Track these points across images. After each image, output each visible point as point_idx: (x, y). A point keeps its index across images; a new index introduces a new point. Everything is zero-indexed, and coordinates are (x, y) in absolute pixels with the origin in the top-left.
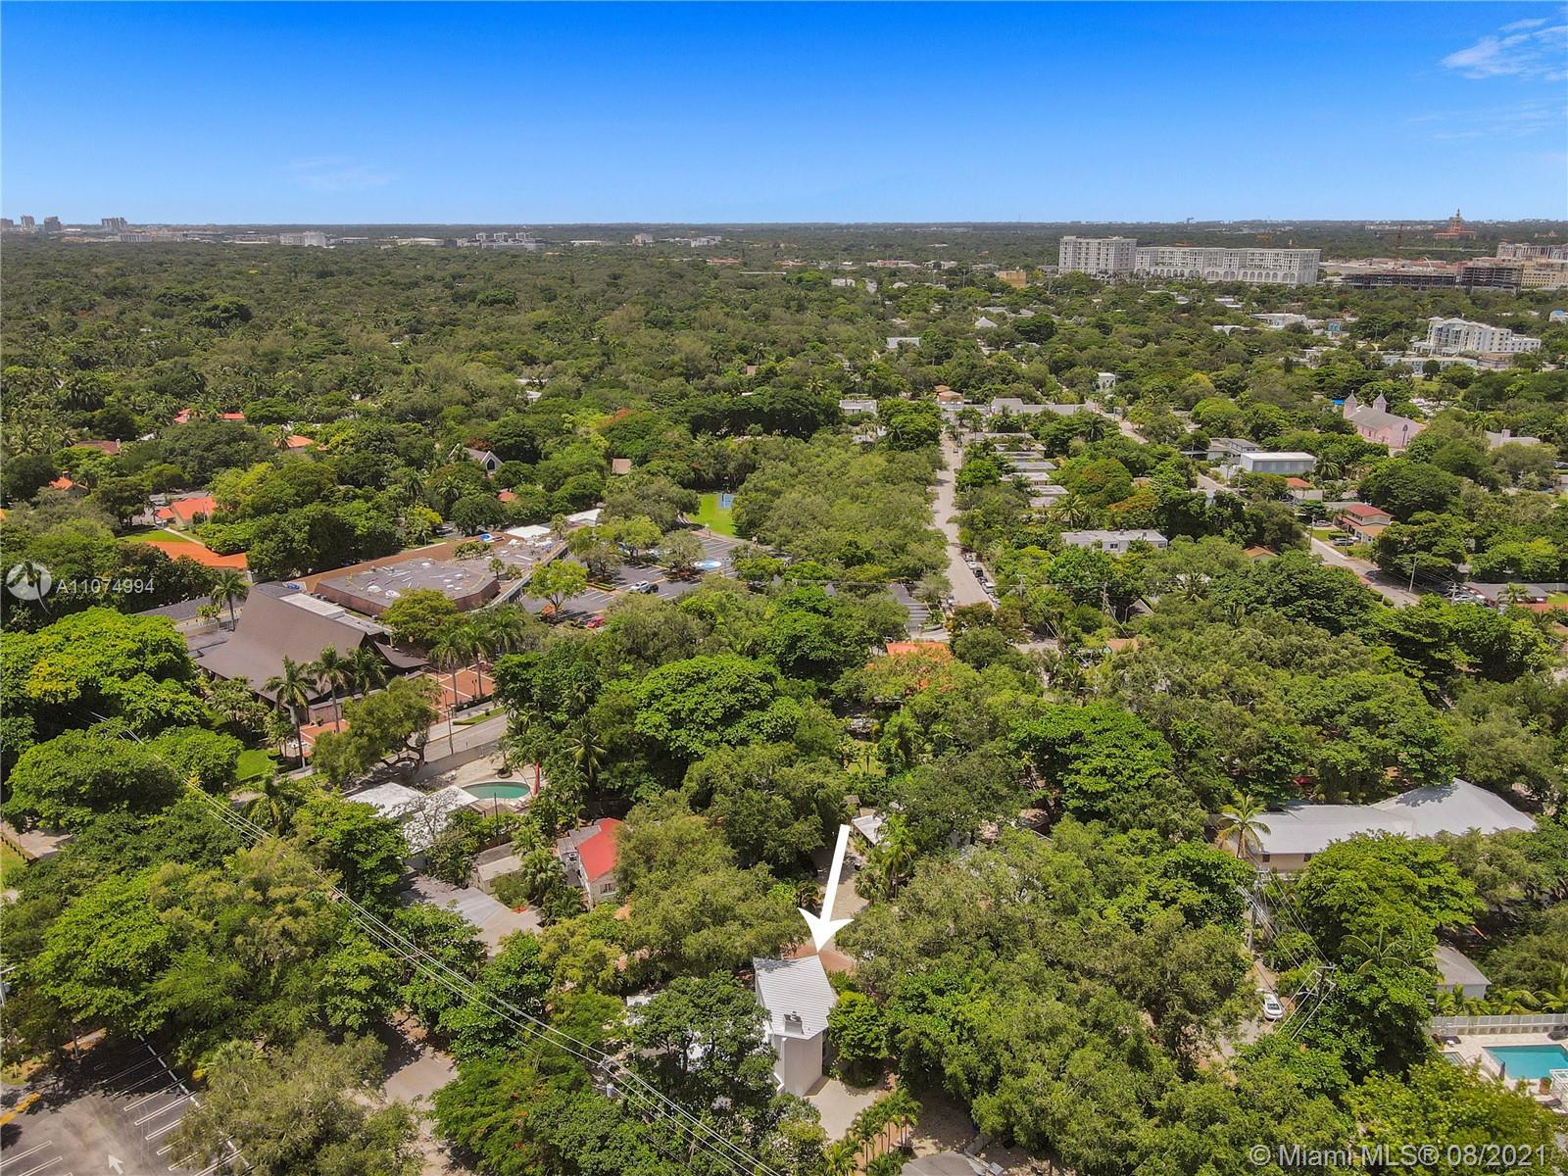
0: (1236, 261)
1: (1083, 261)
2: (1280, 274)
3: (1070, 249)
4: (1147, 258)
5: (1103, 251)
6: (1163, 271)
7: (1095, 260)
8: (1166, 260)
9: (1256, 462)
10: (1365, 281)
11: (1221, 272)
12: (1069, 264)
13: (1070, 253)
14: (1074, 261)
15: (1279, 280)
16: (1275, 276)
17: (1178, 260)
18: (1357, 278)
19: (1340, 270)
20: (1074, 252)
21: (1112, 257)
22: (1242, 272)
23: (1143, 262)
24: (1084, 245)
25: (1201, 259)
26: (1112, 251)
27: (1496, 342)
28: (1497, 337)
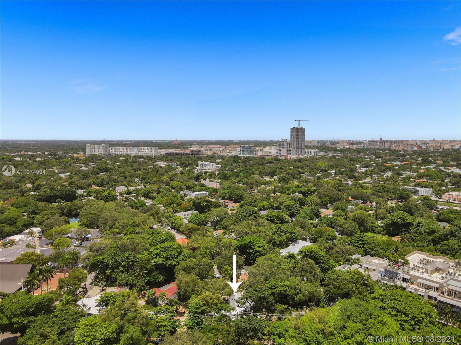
0: (137, 150)
1: (93, 151)
2: (149, 153)
3: (89, 147)
4: (113, 150)
5: (100, 148)
6: (118, 153)
7: (98, 151)
8: (118, 150)
9: (196, 194)
10: (170, 154)
11: (134, 153)
12: (89, 152)
13: (89, 149)
14: (91, 151)
15: (149, 155)
16: (148, 153)
17: (121, 150)
18: (168, 154)
19: (163, 152)
20: (91, 148)
21: (102, 150)
22: (139, 153)
23: (112, 151)
24: (93, 147)
25: (128, 150)
26: (102, 148)
27: (213, 166)
28: (213, 165)
